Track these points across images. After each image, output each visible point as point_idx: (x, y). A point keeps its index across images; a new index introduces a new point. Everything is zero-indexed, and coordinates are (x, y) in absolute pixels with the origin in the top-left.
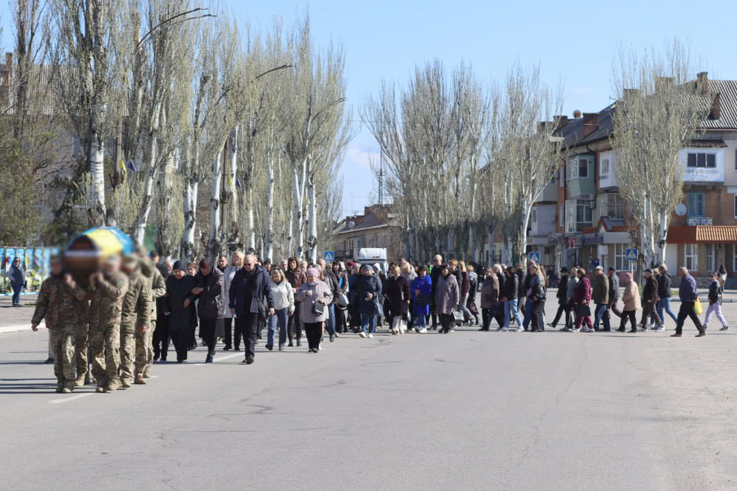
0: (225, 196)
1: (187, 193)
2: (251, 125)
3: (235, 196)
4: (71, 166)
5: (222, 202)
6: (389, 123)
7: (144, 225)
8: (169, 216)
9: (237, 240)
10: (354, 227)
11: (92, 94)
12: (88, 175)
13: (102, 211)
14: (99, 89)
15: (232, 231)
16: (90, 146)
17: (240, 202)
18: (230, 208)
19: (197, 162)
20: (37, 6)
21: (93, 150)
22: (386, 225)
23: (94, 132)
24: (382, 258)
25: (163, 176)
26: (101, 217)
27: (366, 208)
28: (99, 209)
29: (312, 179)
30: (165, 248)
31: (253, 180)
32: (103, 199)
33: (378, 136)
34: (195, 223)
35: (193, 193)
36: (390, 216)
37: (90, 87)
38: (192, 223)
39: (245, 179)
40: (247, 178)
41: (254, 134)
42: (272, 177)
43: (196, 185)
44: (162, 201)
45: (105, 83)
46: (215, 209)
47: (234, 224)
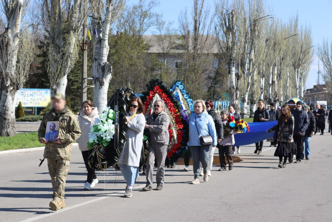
0: (273, 82)
1: (260, 81)
2: (281, 56)
3: (276, 82)
4: (214, 72)
5: (272, 85)
6: (326, 54)
7: (248, 93)
8: (255, 90)
9: (277, 98)
10: (310, 93)
11: (231, 46)
12: (230, 75)
13: (234, 88)
14: (234, 45)
15: (275, 95)
16: (230, 65)
17: (278, 84)
18: (274, 86)
19: (264, 70)
20: (201, 14)
21: (231, 67)
22: (323, 92)
23: (231, 60)
24: (325, 105)
25: (253, 75)
26: (234, 90)
27: (314, 86)
28: (233, 88)
29: (301, 76)
30: (254, 101)
31: (282, 76)
32: (235, 84)
33: (321, 59)
34: (263, 92)
35: (263, 81)
36: (324, 89)
37: (230, 44)
38: (262, 92)
39: (279, 76)
40: (280, 76)
41: (283, 59)
42: (288, 75)
43: (264, 79)
44: (253, 85)
45: (235, 43)
46: (270, 87)
47: (276, 92)
